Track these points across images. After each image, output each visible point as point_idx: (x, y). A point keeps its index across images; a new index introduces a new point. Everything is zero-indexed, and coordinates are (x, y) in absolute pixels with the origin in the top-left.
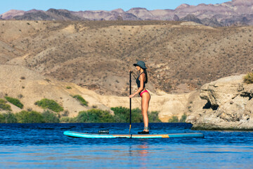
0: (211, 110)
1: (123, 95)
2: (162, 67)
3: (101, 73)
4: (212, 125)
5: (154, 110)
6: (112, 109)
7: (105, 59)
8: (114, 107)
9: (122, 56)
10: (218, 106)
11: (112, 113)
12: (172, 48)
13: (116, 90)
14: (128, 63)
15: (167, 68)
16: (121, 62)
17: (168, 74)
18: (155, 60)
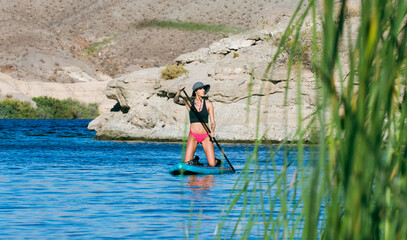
0: (120, 113)
1: (50, 80)
2: (105, 41)
3: (20, 48)
4: (121, 133)
5: (93, 101)
6: (34, 99)
7: (25, 29)
8: (37, 96)
9: (49, 26)
10: (129, 108)
11: (34, 105)
12: (119, 15)
13: (41, 73)
14: (58, 35)
15: (113, 43)
16: (49, 34)
17: (114, 51)
18: (96, 32)
